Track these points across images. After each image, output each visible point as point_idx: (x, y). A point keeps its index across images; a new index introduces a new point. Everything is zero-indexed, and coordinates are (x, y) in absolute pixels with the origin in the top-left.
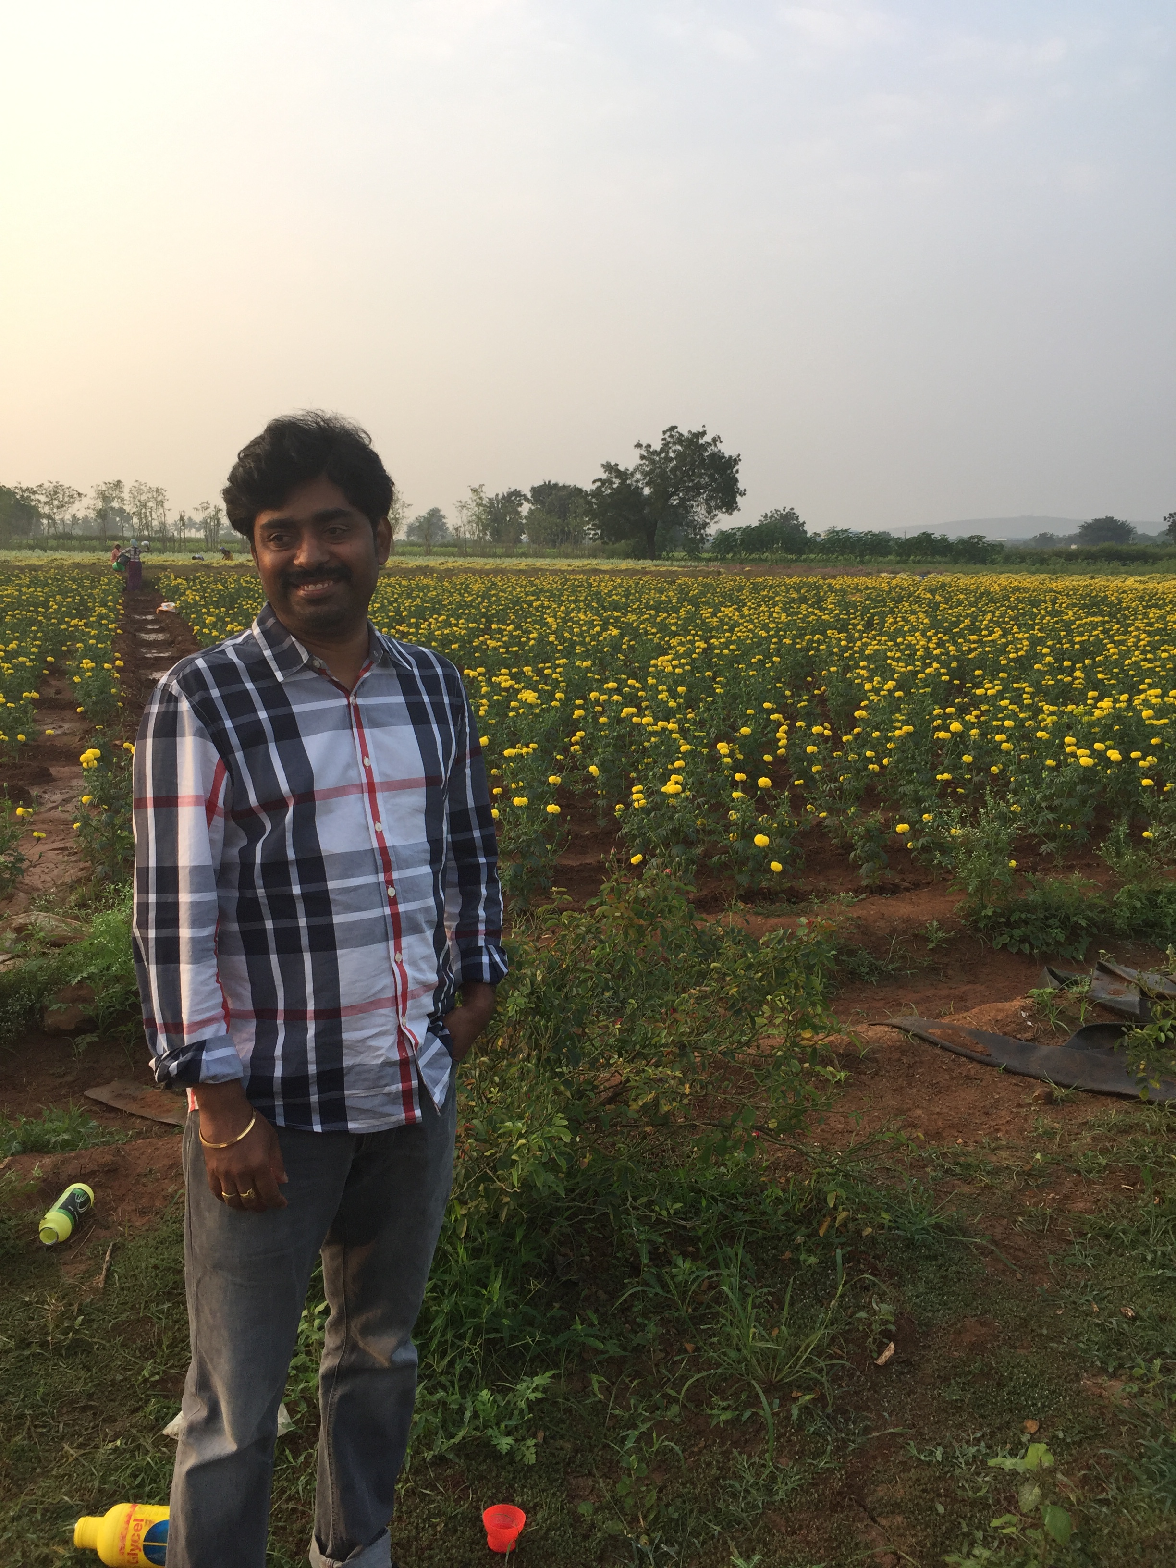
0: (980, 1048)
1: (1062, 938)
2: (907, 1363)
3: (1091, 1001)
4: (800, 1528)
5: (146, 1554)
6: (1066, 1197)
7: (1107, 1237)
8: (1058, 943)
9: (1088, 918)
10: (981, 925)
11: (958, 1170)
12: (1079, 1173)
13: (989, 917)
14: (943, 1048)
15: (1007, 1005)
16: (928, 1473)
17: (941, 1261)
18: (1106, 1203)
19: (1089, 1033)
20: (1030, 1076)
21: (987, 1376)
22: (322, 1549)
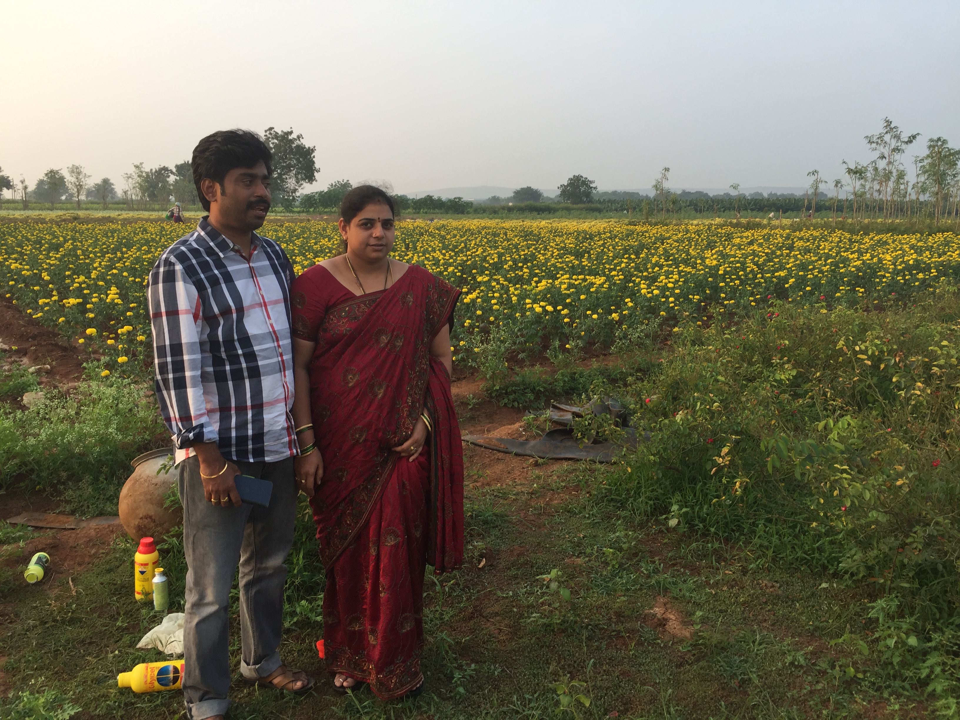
0: (502, 446)
1: (532, 398)
2: (491, 565)
3: (550, 420)
5: (159, 682)
6: (549, 500)
7: (568, 512)
8: (531, 401)
10: (494, 395)
11: (501, 495)
12: (553, 490)
13: (497, 390)
14: (485, 448)
15: (513, 426)
16: (507, 600)
17: (500, 528)
18: (566, 500)
19: (551, 434)
20: (526, 455)
21: (526, 564)
22: (248, 664)
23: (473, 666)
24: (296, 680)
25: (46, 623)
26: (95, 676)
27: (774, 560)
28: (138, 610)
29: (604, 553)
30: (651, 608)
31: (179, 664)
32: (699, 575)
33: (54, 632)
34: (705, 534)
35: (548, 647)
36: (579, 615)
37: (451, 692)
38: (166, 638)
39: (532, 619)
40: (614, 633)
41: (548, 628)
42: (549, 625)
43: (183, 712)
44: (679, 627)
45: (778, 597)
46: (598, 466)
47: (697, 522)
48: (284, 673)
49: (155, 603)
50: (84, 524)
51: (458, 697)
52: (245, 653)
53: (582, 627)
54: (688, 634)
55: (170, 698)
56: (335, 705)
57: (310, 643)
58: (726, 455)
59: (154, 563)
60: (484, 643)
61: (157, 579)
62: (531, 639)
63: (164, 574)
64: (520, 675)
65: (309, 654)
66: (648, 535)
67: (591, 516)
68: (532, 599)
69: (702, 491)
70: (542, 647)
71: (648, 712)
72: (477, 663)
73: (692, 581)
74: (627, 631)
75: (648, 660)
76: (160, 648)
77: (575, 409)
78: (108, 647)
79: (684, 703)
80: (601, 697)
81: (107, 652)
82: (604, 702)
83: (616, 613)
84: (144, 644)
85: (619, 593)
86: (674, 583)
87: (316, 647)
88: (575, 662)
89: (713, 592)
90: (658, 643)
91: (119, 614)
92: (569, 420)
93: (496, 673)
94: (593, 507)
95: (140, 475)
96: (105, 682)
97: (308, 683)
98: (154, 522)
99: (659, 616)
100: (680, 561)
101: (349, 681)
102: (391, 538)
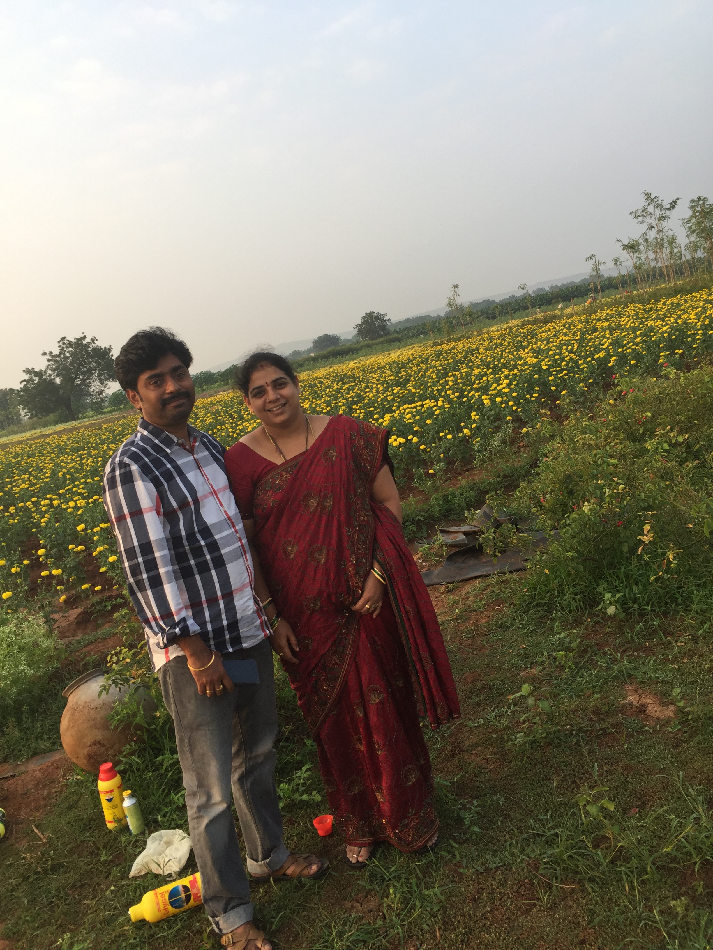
1: (415, 529)
3: (445, 545)
4: (444, 769)
5: (172, 906)
6: (477, 621)
7: (501, 627)
8: (414, 532)
9: (422, 516)
12: (475, 611)
16: (481, 729)
18: (493, 616)
19: (451, 558)
21: (485, 688)
22: (257, 861)
23: (475, 802)
24: (311, 864)
25: (28, 878)
26: (102, 918)
28: (116, 839)
29: (555, 658)
30: (625, 698)
32: (654, 654)
33: (41, 884)
34: (642, 614)
35: (541, 763)
36: (558, 724)
37: (465, 834)
39: (518, 740)
40: (600, 733)
41: (534, 744)
42: (535, 742)
44: (659, 709)
46: (508, 576)
47: (631, 605)
49: (131, 828)
50: (23, 768)
51: (474, 837)
52: (250, 850)
53: (566, 735)
54: (671, 714)
55: (189, 918)
56: (358, 879)
57: (304, 824)
59: (119, 788)
60: (476, 777)
61: (128, 803)
62: (522, 760)
63: (132, 796)
64: (525, 798)
65: (309, 835)
66: (586, 629)
67: (525, 626)
68: (505, 721)
70: (536, 764)
71: (666, 799)
72: (477, 798)
74: (613, 726)
75: (644, 749)
76: (155, 871)
77: (465, 528)
78: (101, 884)
79: (696, 782)
81: (102, 890)
82: (619, 801)
83: (593, 712)
84: (136, 872)
85: (588, 692)
86: (635, 668)
87: (312, 825)
88: (574, 771)
89: (677, 667)
90: (646, 730)
91: (98, 848)
92: (463, 540)
93: (501, 803)
94: (522, 616)
95: (77, 703)
96: (115, 921)
97: (322, 864)
98: (104, 746)
99: (635, 703)
100: (629, 645)
101: (364, 851)
102: (375, 696)
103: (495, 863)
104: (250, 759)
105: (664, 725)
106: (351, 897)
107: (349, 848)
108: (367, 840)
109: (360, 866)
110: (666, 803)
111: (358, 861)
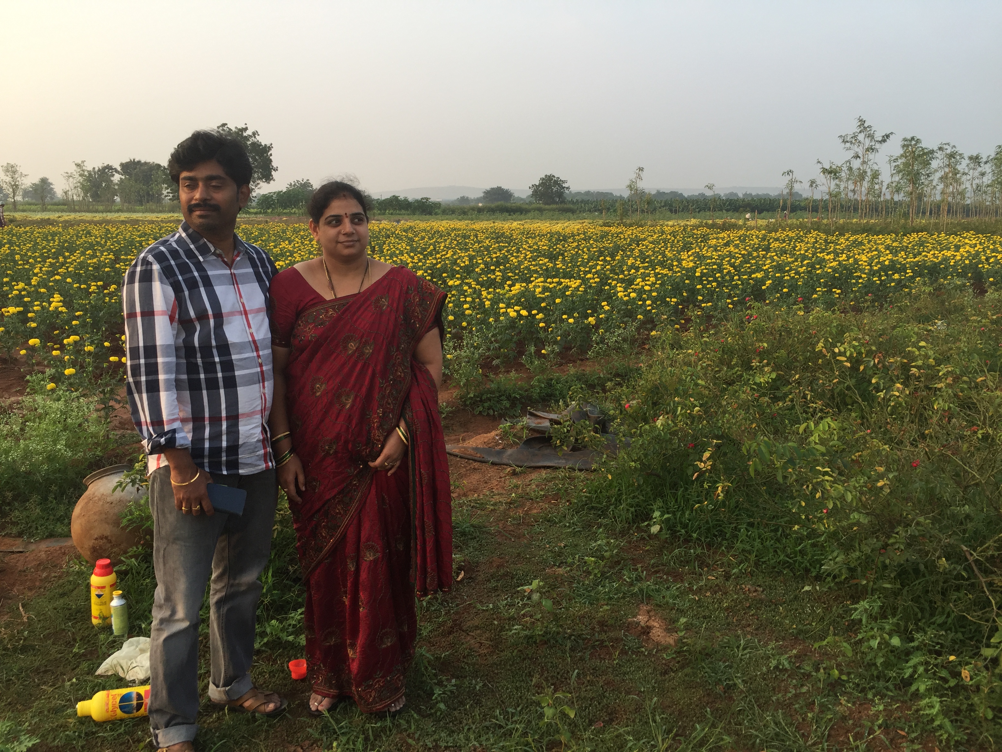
0: (478, 455)
1: (508, 405)
2: (470, 578)
3: (528, 428)
5: (121, 709)
6: (528, 509)
7: (548, 521)
8: (506, 409)
10: (468, 403)
11: (478, 506)
12: (532, 499)
13: (471, 398)
14: (461, 457)
15: (489, 435)
16: (487, 613)
17: (478, 539)
18: (546, 509)
19: (529, 442)
20: (504, 464)
21: (507, 575)
22: (217, 686)
23: (453, 681)
24: (268, 702)
26: (53, 705)
27: (757, 564)
28: (96, 635)
29: (585, 562)
30: (635, 616)
31: (142, 690)
32: (682, 581)
33: (6, 661)
34: (688, 540)
35: (531, 659)
36: (561, 626)
37: (431, 708)
38: (127, 663)
39: (513, 632)
40: (597, 643)
41: (531, 639)
42: (531, 637)
43: (148, 740)
44: (662, 635)
45: (761, 601)
46: (578, 473)
47: (679, 528)
48: (255, 696)
49: (114, 627)
50: (33, 547)
51: (438, 714)
52: (214, 675)
53: (565, 638)
54: (672, 642)
55: (134, 726)
56: (311, 727)
57: (281, 663)
58: (708, 459)
59: (111, 586)
60: (464, 657)
61: (116, 603)
62: (513, 651)
63: (122, 596)
64: (503, 688)
65: (281, 675)
66: (629, 542)
67: (572, 525)
68: (513, 611)
69: (684, 496)
70: (525, 659)
71: (634, 721)
72: (457, 678)
73: (675, 588)
74: (611, 640)
75: (632, 669)
76: (121, 674)
77: (553, 416)
78: (65, 675)
79: (669, 711)
80: (586, 707)
81: (64, 681)
82: (589, 712)
83: (599, 622)
84: (103, 671)
85: (602, 602)
86: (658, 591)
87: (288, 667)
88: (558, 673)
89: (697, 598)
90: (642, 652)
91: (75, 640)
92: (546, 427)
93: (478, 688)
94: (573, 515)
95: (94, 494)
96: (63, 711)
97: (281, 705)
98: (111, 542)
99: (642, 624)
100: (663, 567)
101: (326, 702)
102: (370, 554)
103: (447, 743)
104: (232, 586)
105: (661, 650)
106: (297, 741)
107: (313, 695)
108: (333, 691)
109: (318, 714)
110: (632, 724)
111: (317, 710)
